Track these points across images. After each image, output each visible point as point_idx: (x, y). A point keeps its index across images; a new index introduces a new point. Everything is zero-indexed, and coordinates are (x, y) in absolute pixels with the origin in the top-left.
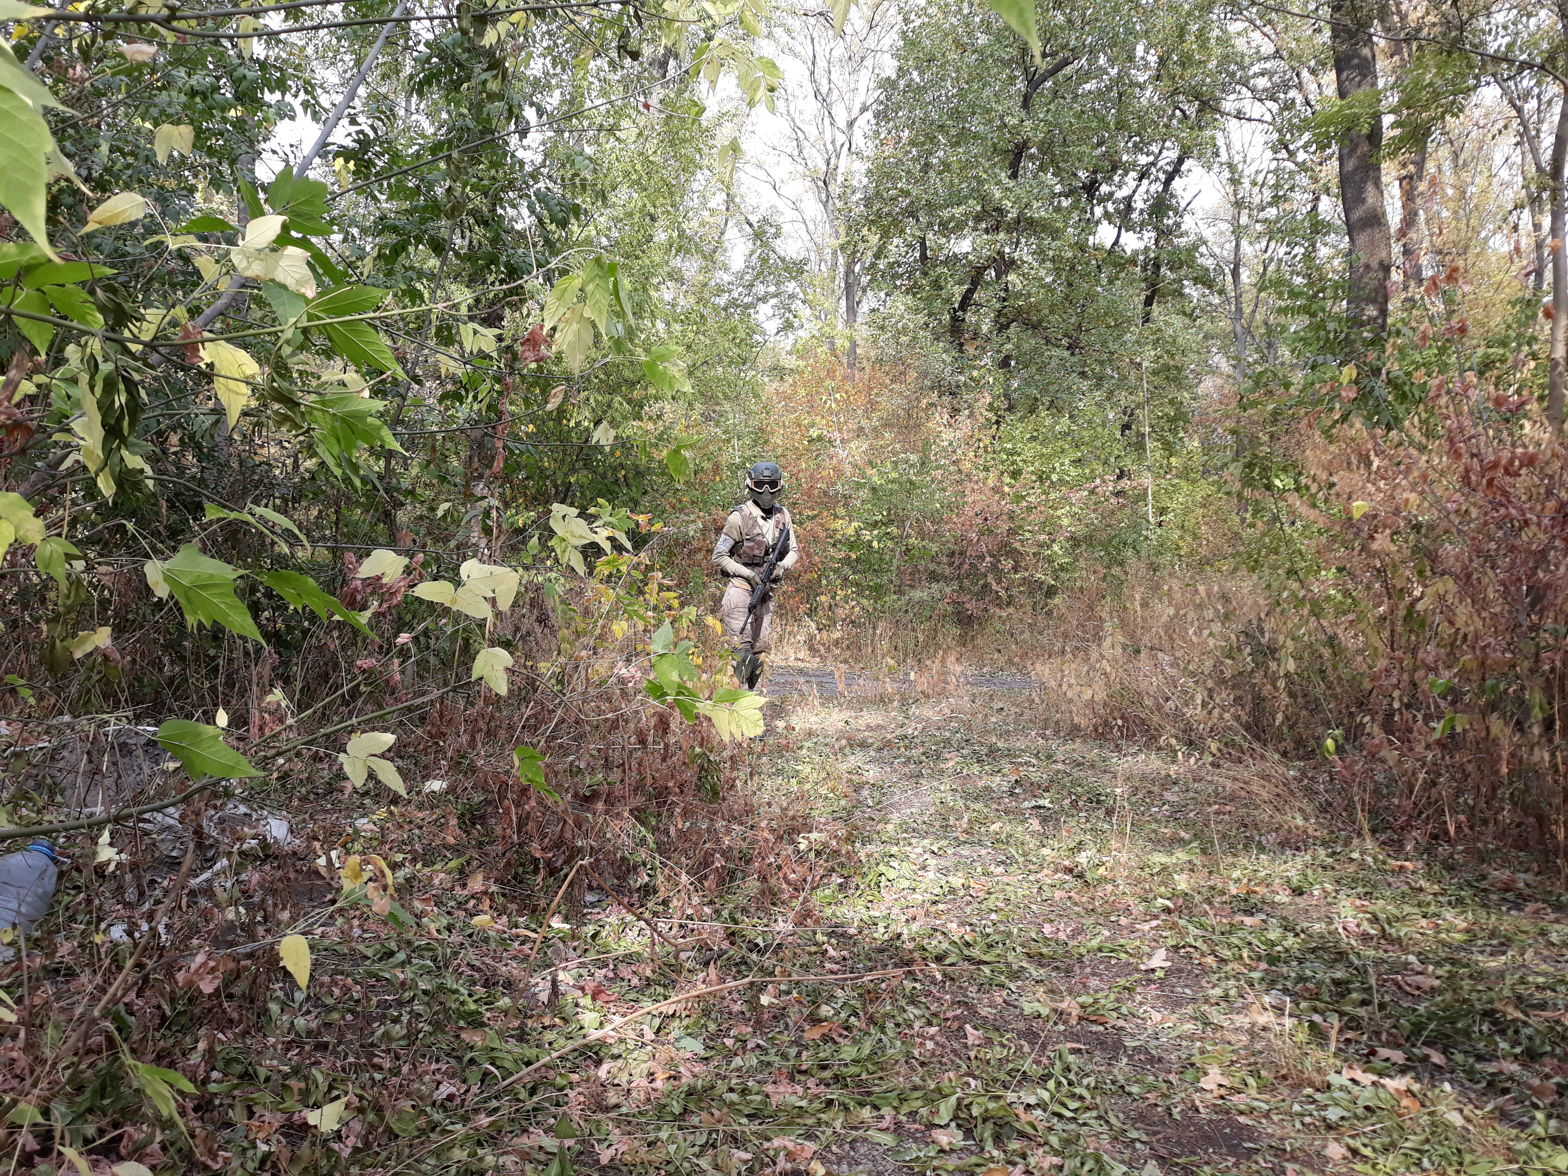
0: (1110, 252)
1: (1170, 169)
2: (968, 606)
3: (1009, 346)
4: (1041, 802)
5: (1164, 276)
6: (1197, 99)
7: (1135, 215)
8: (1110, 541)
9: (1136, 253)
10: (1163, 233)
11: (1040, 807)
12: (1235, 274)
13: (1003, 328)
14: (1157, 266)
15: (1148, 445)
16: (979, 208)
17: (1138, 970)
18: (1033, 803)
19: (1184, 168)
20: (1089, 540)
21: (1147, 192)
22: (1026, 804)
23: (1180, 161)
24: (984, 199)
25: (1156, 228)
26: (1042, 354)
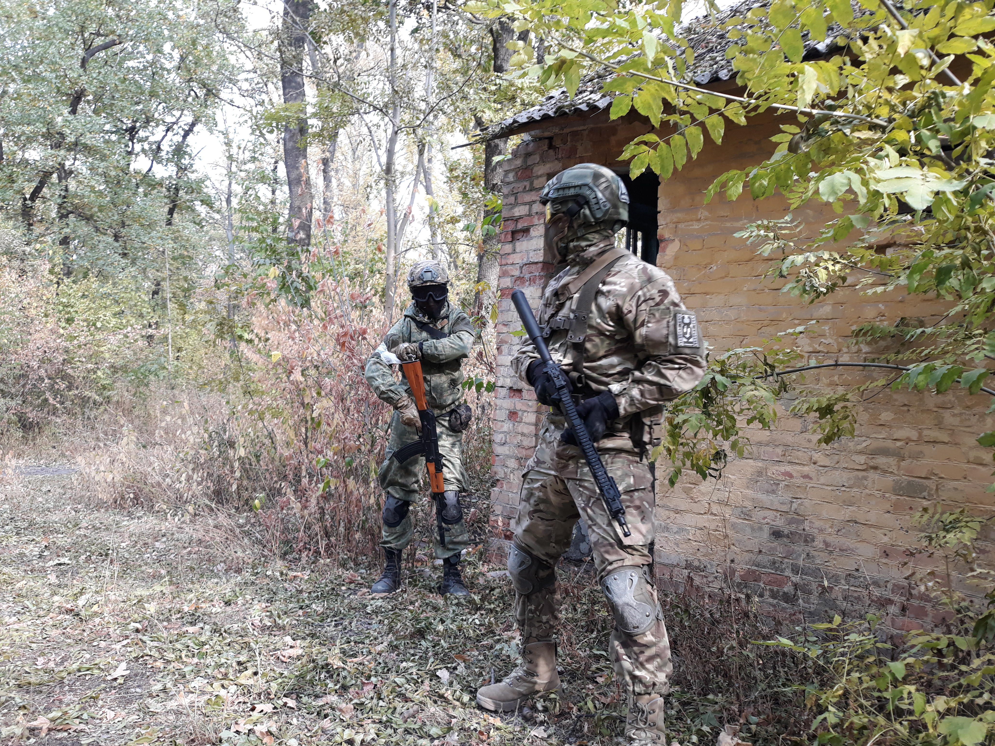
0: (145, 176)
1: (187, 128)
2: (30, 415)
3: (68, 230)
4: (62, 560)
5: (182, 197)
6: (205, 87)
7: (163, 154)
8: (139, 369)
9: (162, 179)
10: (182, 169)
11: (60, 564)
12: (228, 201)
13: (62, 217)
14: (177, 190)
15: (169, 306)
16: (44, 130)
17: (105, 681)
18: (57, 562)
19: (195, 129)
20: (124, 369)
21: (171, 140)
22: (51, 563)
23: (193, 125)
24: (50, 124)
25: (177, 165)
26: (93, 239)
